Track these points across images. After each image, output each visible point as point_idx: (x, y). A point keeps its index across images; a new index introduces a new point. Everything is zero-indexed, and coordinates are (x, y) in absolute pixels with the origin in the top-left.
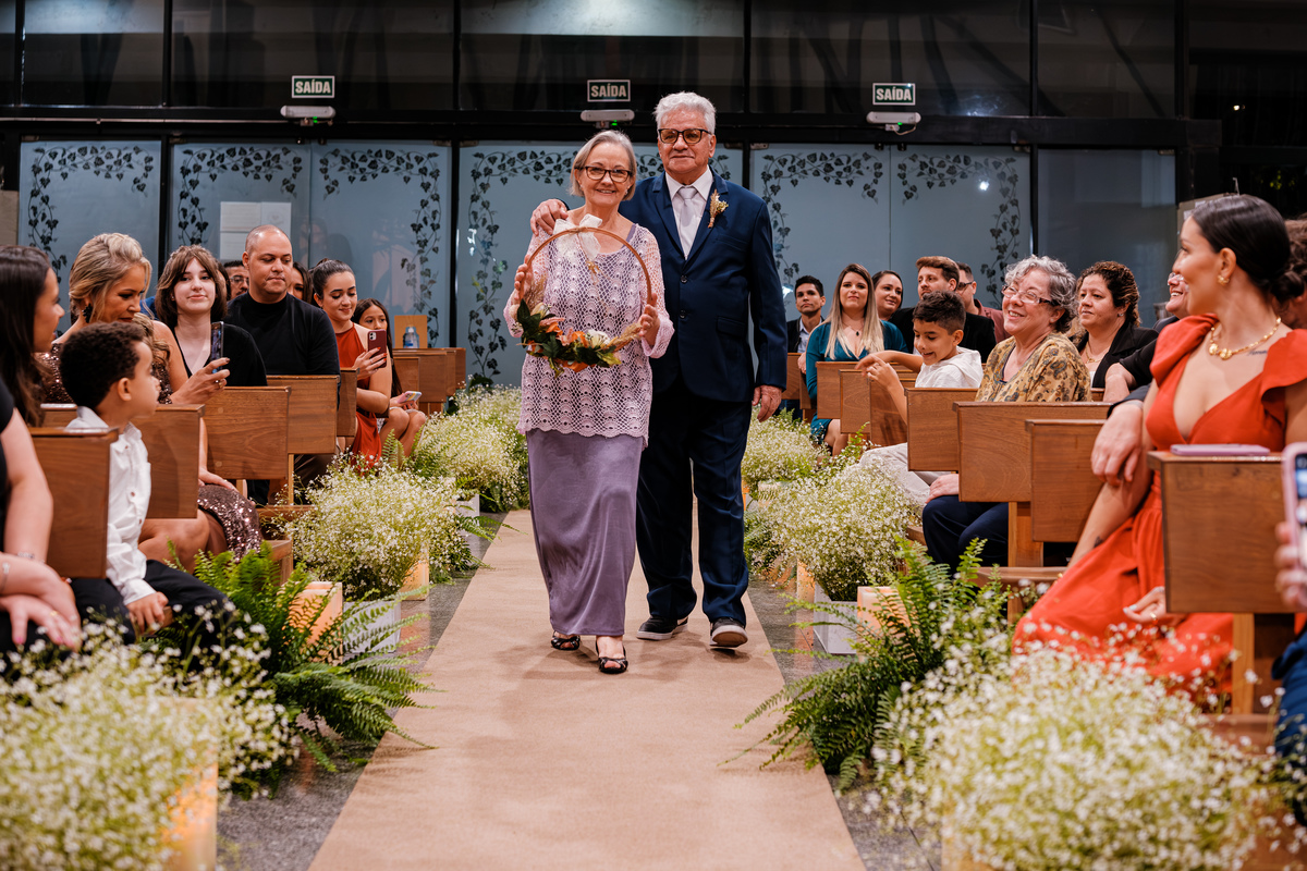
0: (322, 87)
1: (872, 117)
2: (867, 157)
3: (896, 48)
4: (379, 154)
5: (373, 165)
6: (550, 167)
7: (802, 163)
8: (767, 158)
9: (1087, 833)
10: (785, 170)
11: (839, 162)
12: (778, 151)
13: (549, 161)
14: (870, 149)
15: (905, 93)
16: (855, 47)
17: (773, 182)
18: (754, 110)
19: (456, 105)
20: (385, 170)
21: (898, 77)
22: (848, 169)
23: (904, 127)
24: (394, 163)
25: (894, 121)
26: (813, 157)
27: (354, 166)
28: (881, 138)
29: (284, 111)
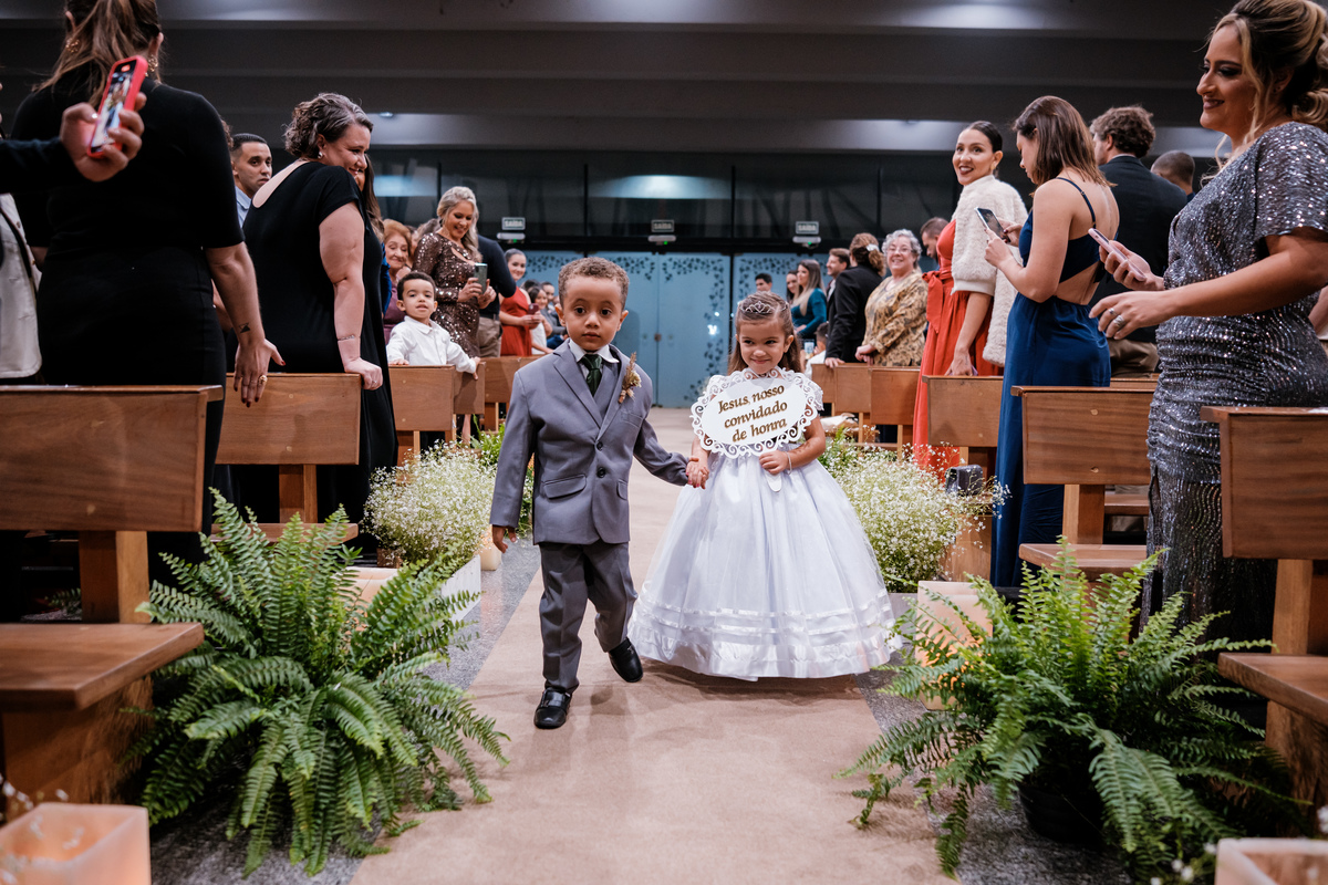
0: (518, 223)
1: (796, 240)
2: (793, 260)
3: (808, 205)
4: (547, 258)
5: (544, 264)
6: (633, 265)
7: (760, 263)
8: (743, 260)
9: (889, 527)
10: (751, 267)
11: (778, 263)
12: (748, 257)
13: (633, 262)
14: (794, 256)
15: (813, 228)
16: (787, 205)
17: (745, 273)
18: (735, 236)
19: (586, 233)
20: (550, 266)
21: (809, 218)
22: (783, 266)
23: (812, 245)
24: (555, 263)
25: (808, 241)
26: (765, 260)
27: (535, 264)
28: (800, 250)
29: (499, 236)
